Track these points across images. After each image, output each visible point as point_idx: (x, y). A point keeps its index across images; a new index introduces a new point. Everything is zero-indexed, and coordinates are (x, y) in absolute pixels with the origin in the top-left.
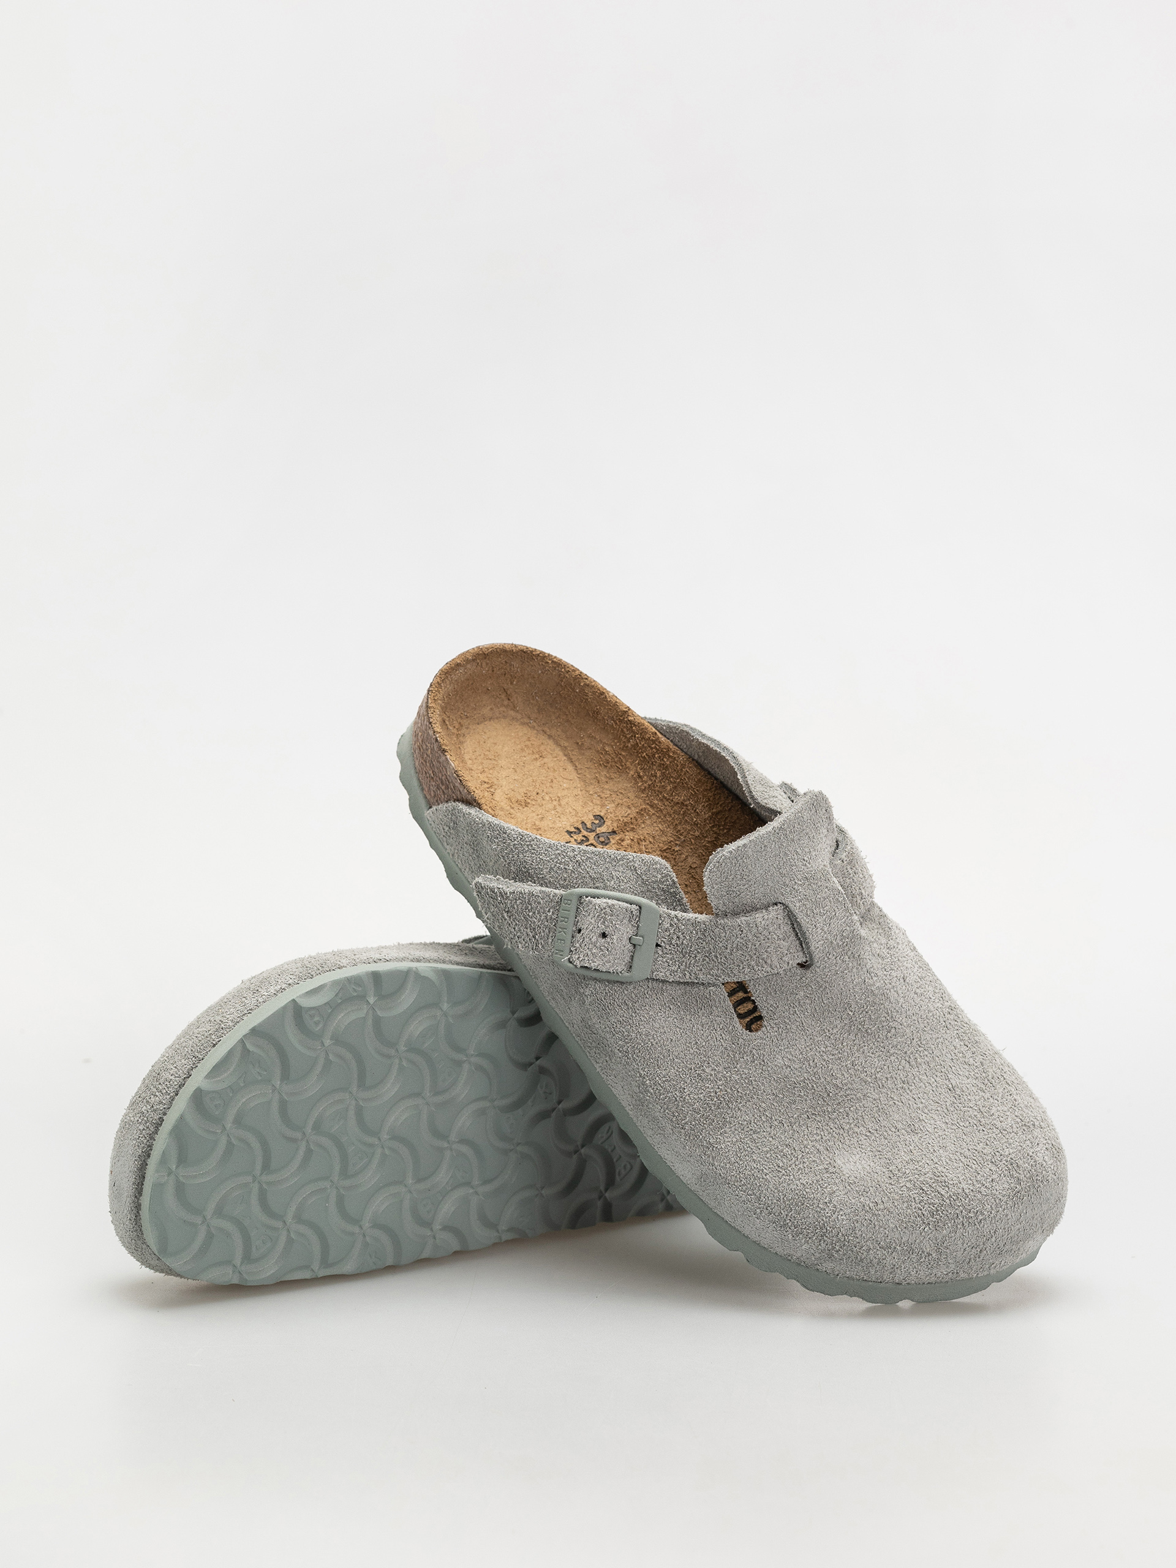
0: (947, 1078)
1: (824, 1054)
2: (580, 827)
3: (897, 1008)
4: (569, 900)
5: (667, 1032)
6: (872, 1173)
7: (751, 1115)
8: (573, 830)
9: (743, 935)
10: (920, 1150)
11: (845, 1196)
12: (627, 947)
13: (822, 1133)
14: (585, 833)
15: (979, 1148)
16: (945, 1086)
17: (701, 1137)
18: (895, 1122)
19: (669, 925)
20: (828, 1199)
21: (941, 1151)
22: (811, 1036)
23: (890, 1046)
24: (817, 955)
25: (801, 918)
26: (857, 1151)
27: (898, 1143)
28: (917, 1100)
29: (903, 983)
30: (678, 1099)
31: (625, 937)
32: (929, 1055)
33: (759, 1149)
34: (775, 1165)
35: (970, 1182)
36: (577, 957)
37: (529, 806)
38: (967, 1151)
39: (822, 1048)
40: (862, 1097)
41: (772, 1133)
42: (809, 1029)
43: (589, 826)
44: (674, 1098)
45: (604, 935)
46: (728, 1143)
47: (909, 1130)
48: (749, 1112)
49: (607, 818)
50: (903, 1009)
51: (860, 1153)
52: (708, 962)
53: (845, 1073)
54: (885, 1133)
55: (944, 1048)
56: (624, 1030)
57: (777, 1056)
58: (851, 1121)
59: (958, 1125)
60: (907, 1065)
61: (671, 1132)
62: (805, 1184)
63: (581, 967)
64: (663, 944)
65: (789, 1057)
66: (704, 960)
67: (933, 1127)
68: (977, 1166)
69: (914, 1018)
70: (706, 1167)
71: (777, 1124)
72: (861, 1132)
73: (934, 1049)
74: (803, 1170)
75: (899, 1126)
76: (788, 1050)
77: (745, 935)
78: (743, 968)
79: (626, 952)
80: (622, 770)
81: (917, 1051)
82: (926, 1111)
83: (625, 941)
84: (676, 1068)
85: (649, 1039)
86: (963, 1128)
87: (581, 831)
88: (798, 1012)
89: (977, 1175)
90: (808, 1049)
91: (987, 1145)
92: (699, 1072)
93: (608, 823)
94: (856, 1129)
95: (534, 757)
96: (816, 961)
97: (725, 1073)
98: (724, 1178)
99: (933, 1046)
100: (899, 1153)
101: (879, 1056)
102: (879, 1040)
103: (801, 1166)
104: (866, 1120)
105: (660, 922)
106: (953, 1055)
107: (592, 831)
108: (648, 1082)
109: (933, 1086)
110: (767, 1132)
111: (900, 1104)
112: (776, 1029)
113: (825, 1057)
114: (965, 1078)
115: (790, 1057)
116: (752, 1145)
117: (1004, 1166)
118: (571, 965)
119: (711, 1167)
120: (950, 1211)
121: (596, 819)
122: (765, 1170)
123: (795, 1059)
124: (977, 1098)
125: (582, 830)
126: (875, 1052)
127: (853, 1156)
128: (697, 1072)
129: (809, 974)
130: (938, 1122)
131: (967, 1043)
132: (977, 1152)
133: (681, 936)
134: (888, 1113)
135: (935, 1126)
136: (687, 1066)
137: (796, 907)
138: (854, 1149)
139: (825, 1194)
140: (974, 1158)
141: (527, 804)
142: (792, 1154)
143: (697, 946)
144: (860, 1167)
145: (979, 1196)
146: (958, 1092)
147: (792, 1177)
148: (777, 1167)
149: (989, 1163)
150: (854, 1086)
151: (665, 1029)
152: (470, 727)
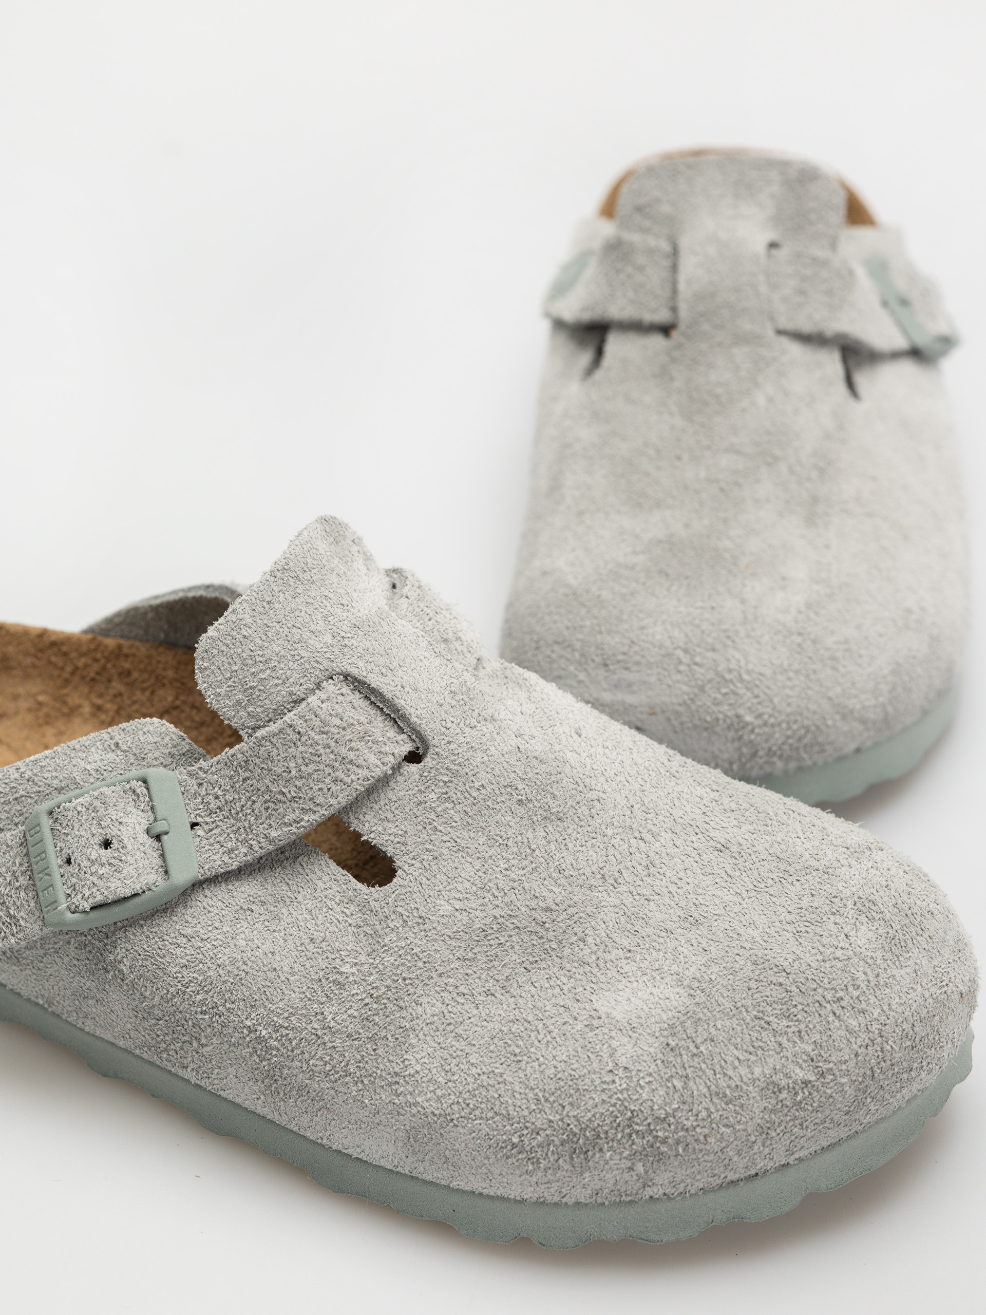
0: (708, 838)
1: (508, 873)
3: (587, 773)
4: (36, 827)
5: (260, 945)
6: (661, 1002)
7: (439, 1004)
9: (303, 739)
10: (718, 943)
11: (637, 1049)
12: (147, 845)
13: (558, 982)
15: (805, 902)
16: (711, 849)
17: (379, 1072)
18: (661, 924)
19: (196, 787)
20: (611, 1064)
21: (750, 931)
22: (478, 855)
23: (603, 827)
24: (429, 728)
25: (374, 681)
26: (623, 983)
27: (679, 948)
28: (679, 883)
29: (579, 739)
30: (319, 1033)
31: (141, 829)
32: (667, 820)
33: (474, 1045)
34: (509, 1055)
35: (814, 951)
36: (80, 896)
38: (788, 914)
39: (502, 866)
40: (594, 911)
41: (483, 1014)
42: (469, 845)
44: (313, 1037)
45: (107, 844)
46: (423, 1060)
47: (687, 925)
48: (435, 1001)
50: (596, 772)
51: (629, 984)
52: (274, 809)
53: (552, 888)
54: (653, 944)
55: (685, 803)
56: (195, 975)
57: (438, 902)
58: (595, 948)
59: (756, 889)
60: (642, 844)
61: (332, 1092)
62: (566, 1059)
63: (92, 909)
64: (199, 820)
65: (457, 897)
66: (267, 809)
67: (721, 907)
68: (813, 927)
69: (618, 778)
70: (408, 1115)
71: (484, 999)
72: (618, 957)
73: (670, 809)
74: (554, 1043)
75: (670, 925)
76: (451, 887)
77: (306, 737)
78: (329, 789)
79: (149, 851)
80: (71, 713)
81: (646, 820)
82: (700, 891)
83: (143, 838)
84: (297, 990)
85: (238, 968)
86: (767, 890)
88: (440, 828)
89: (819, 938)
90: (480, 874)
91: (813, 895)
92: (334, 978)
94: (608, 957)
96: (430, 738)
97: (371, 961)
98: (440, 1115)
99: (668, 806)
100: (687, 960)
101: (593, 846)
102: (582, 823)
103: (549, 1038)
104: (617, 940)
105: (183, 789)
106: (703, 807)
108: (264, 1032)
109: (694, 855)
110: (474, 1016)
111: (656, 897)
112: (418, 865)
113: (513, 875)
114: (735, 829)
115: (459, 895)
116: (461, 1045)
117: (853, 911)
118: (76, 915)
119: (414, 1111)
120: (806, 1003)
122: (496, 1071)
123: (468, 896)
124: (767, 845)
126: (584, 843)
127: (621, 993)
128: (331, 979)
129: (428, 761)
130: (726, 898)
131: (715, 788)
132: (803, 910)
133: (220, 793)
134: (644, 916)
135: (724, 905)
136: (312, 979)
137: (360, 670)
138: (616, 983)
139: (603, 1060)
140: (802, 919)
142: (526, 1029)
143: (247, 794)
144: (639, 1002)
145: (840, 965)
146: (735, 848)
147: (541, 1059)
148: (512, 1058)
149: (829, 916)
150: (576, 899)
151: (256, 941)
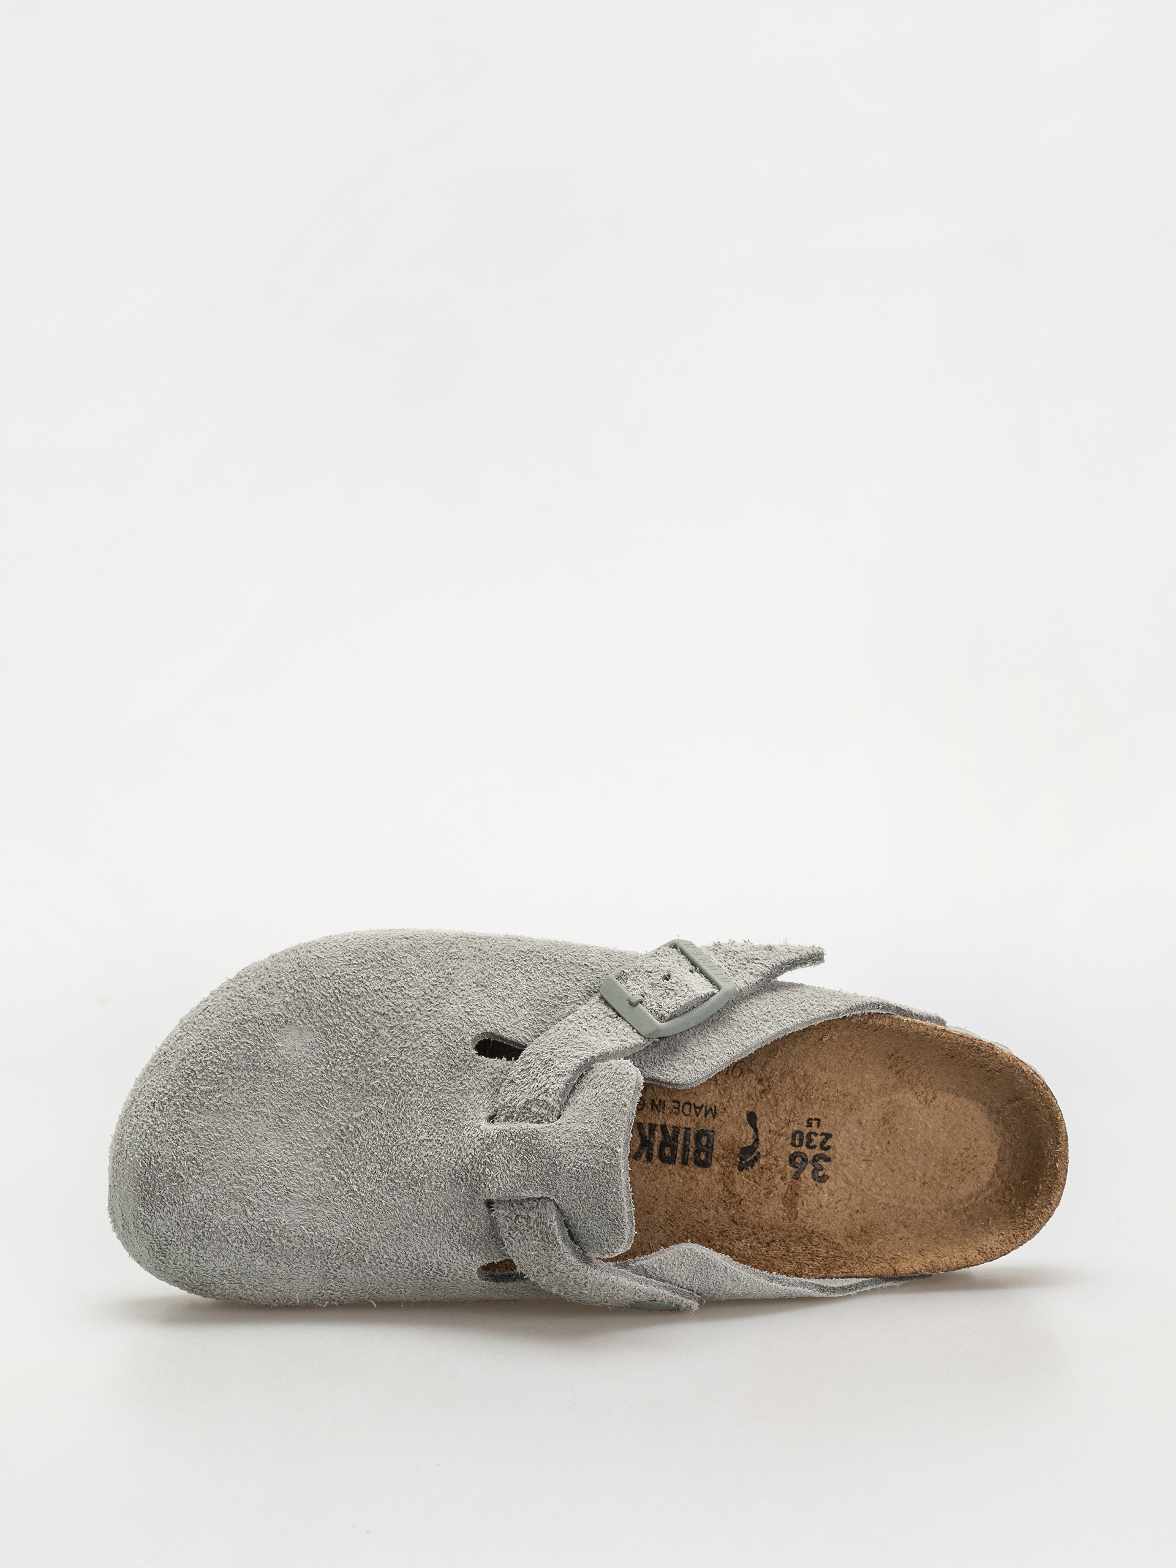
2: (827, 1153)
8: (829, 1143)
14: (817, 1151)
37: (882, 1123)
43: (821, 1162)
49: (816, 1185)
87: (822, 1149)
93: (811, 1182)
95: (928, 1175)
107: (815, 1159)
121: (824, 1175)
125: (823, 1152)
141: (885, 1121)
152: (1001, 1138)
